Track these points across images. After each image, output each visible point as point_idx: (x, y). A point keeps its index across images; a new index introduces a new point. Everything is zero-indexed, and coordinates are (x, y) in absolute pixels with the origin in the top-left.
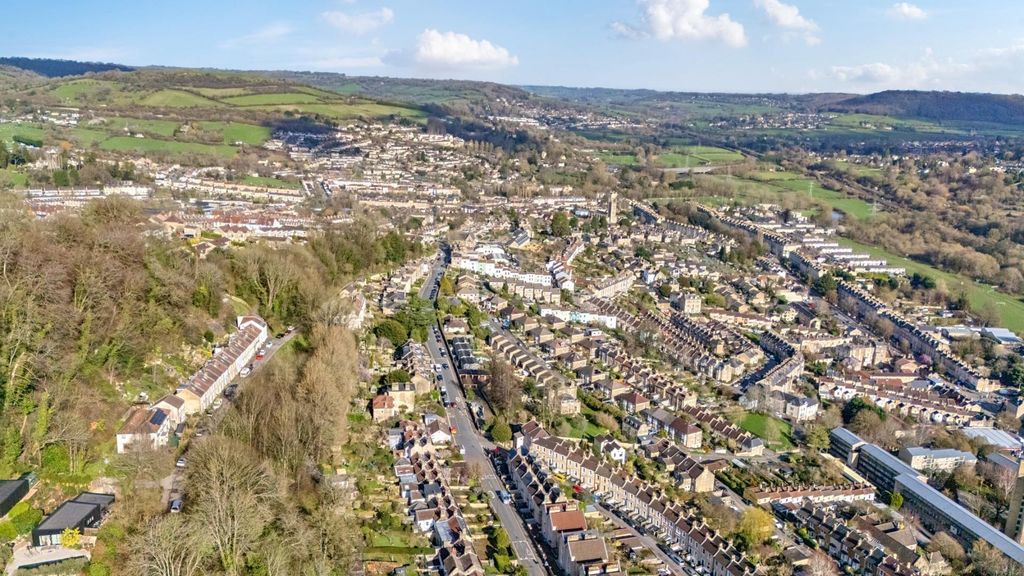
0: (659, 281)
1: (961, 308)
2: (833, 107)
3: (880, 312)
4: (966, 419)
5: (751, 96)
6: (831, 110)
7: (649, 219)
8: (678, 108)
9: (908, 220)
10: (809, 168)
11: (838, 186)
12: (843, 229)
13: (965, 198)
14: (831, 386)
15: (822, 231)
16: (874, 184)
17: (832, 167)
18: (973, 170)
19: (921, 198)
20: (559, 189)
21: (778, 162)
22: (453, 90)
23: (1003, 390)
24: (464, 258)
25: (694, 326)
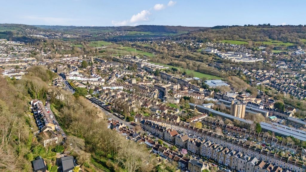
0: (122, 76)
1: (185, 74)
2: (128, 29)
3: (172, 77)
4: (203, 97)
5: (105, 27)
6: (128, 30)
7: (102, 61)
8: (85, 31)
9: (162, 56)
10: (131, 45)
11: (141, 49)
12: (149, 59)
13: (171, 50)
14: (176, 95)
15: (145, 60)
16: (149, 48)
17: (137, 45)
18: (169, 43)
19: (161, 51)
20: (67, 55)
21: (123, 44)
22: (9, 27)
23: (205, 90)
24: (70, 76)
25: (140, 86)
